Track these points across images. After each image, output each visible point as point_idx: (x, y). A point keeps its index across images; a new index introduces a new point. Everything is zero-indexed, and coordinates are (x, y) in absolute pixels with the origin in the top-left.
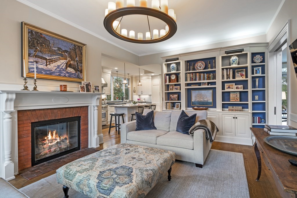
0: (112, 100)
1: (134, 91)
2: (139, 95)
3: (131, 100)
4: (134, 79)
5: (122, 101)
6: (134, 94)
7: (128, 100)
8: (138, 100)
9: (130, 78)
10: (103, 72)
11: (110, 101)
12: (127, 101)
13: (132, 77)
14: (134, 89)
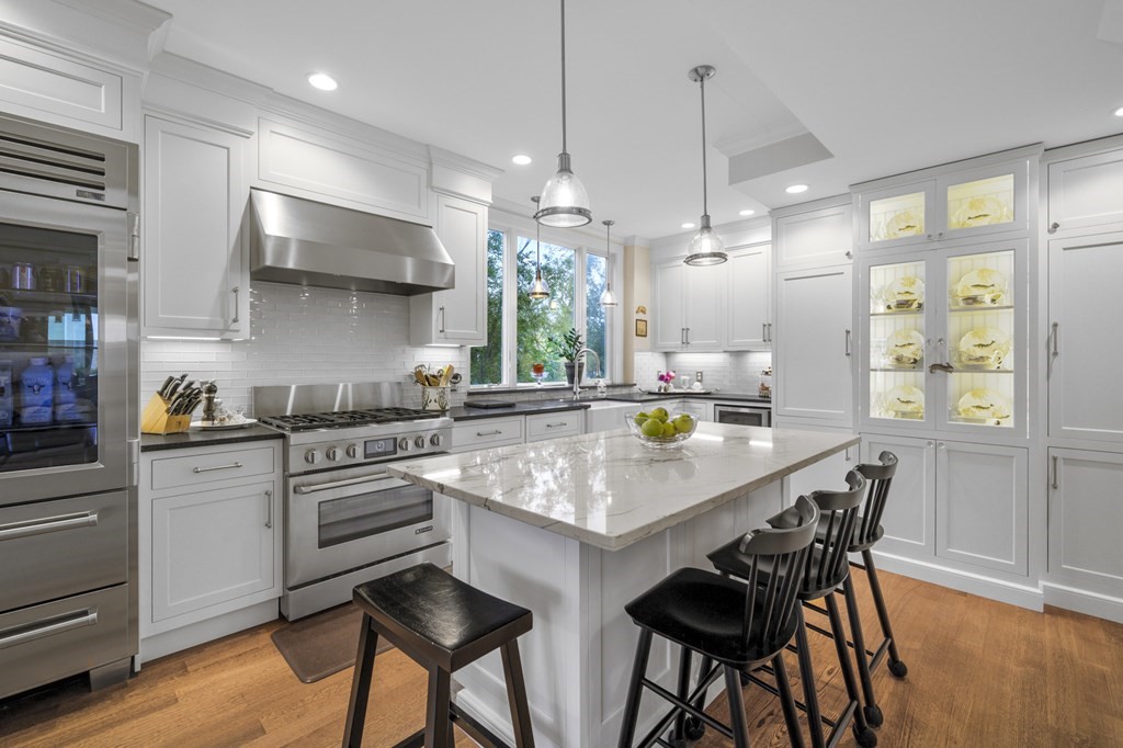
0: (508, 379)
1: (641, 326)
2: (667, 354)
3: (618, 380)
4: (639, 259)
5: (567, 384)
6: (635, 347)
7: (602, 382)
8: (661, 378)
9: (618, 251)
10: (430, 186)
11: (494, 387)
12: (594, 388)
13: (627, 249)
14: (641, 316)
